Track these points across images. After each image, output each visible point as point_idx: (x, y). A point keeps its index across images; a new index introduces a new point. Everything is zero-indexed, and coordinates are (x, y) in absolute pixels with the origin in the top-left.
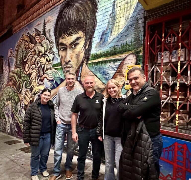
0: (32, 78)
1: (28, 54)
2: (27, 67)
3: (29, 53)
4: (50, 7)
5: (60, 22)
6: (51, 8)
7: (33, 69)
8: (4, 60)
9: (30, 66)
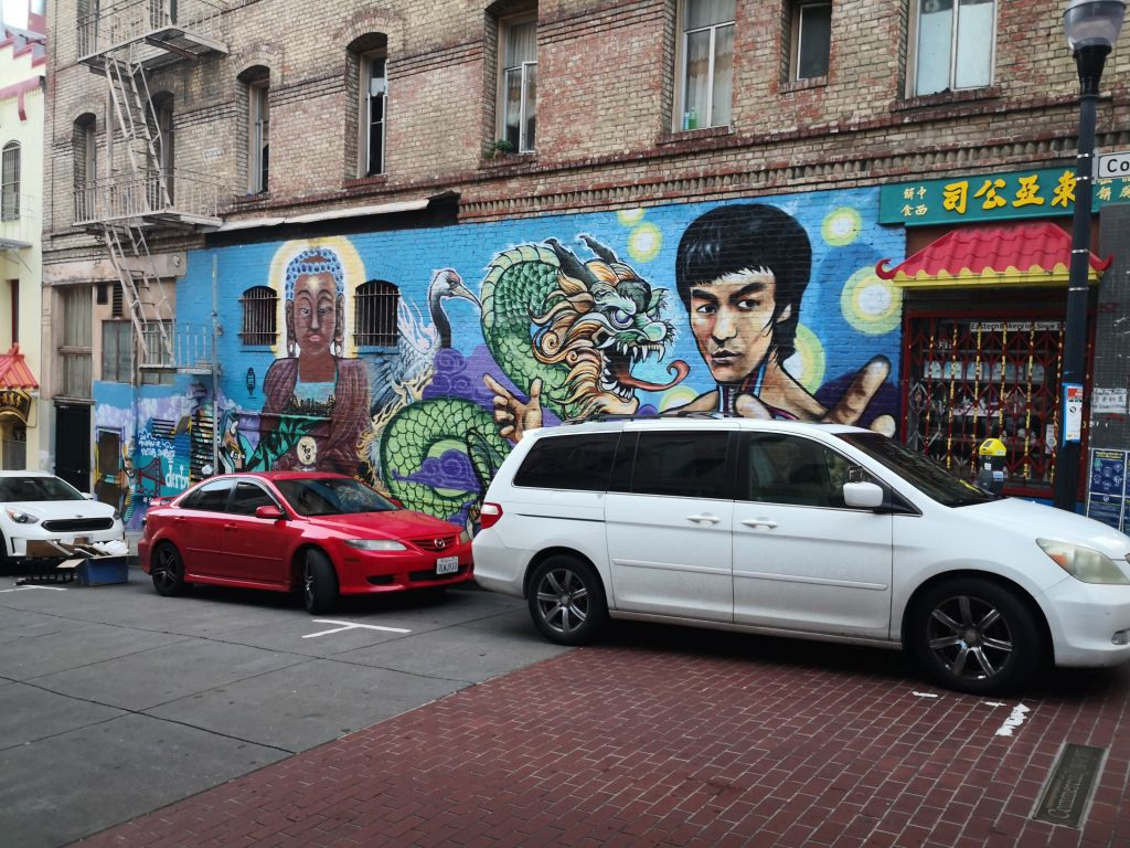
0: (575, 377)
1: (553, 306)
2: (551, 343)
3: (559, 302)
4: (654, 199)
5: (693, 250)
6: (657, 203)
7: (579, 351)
8: (400, 299)
9: (565, 342)
